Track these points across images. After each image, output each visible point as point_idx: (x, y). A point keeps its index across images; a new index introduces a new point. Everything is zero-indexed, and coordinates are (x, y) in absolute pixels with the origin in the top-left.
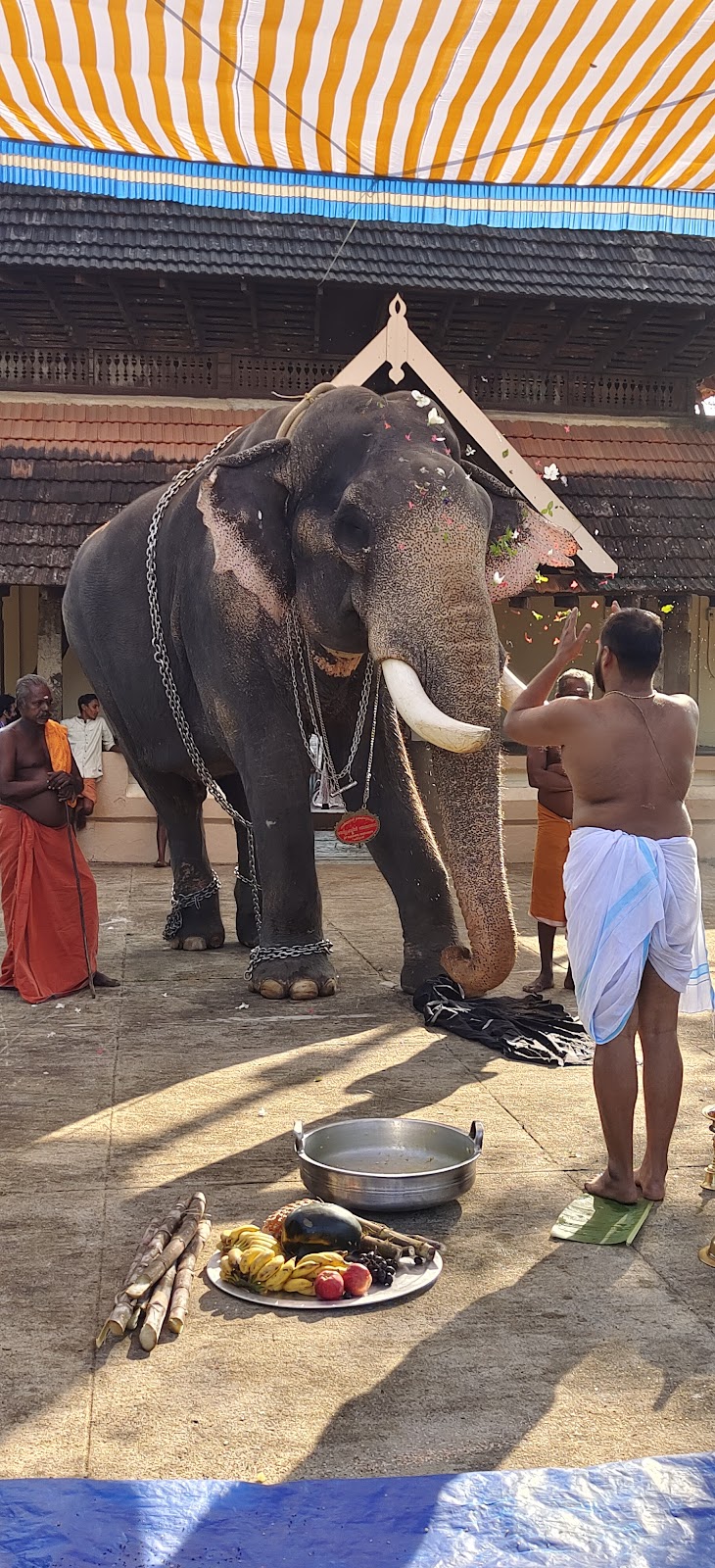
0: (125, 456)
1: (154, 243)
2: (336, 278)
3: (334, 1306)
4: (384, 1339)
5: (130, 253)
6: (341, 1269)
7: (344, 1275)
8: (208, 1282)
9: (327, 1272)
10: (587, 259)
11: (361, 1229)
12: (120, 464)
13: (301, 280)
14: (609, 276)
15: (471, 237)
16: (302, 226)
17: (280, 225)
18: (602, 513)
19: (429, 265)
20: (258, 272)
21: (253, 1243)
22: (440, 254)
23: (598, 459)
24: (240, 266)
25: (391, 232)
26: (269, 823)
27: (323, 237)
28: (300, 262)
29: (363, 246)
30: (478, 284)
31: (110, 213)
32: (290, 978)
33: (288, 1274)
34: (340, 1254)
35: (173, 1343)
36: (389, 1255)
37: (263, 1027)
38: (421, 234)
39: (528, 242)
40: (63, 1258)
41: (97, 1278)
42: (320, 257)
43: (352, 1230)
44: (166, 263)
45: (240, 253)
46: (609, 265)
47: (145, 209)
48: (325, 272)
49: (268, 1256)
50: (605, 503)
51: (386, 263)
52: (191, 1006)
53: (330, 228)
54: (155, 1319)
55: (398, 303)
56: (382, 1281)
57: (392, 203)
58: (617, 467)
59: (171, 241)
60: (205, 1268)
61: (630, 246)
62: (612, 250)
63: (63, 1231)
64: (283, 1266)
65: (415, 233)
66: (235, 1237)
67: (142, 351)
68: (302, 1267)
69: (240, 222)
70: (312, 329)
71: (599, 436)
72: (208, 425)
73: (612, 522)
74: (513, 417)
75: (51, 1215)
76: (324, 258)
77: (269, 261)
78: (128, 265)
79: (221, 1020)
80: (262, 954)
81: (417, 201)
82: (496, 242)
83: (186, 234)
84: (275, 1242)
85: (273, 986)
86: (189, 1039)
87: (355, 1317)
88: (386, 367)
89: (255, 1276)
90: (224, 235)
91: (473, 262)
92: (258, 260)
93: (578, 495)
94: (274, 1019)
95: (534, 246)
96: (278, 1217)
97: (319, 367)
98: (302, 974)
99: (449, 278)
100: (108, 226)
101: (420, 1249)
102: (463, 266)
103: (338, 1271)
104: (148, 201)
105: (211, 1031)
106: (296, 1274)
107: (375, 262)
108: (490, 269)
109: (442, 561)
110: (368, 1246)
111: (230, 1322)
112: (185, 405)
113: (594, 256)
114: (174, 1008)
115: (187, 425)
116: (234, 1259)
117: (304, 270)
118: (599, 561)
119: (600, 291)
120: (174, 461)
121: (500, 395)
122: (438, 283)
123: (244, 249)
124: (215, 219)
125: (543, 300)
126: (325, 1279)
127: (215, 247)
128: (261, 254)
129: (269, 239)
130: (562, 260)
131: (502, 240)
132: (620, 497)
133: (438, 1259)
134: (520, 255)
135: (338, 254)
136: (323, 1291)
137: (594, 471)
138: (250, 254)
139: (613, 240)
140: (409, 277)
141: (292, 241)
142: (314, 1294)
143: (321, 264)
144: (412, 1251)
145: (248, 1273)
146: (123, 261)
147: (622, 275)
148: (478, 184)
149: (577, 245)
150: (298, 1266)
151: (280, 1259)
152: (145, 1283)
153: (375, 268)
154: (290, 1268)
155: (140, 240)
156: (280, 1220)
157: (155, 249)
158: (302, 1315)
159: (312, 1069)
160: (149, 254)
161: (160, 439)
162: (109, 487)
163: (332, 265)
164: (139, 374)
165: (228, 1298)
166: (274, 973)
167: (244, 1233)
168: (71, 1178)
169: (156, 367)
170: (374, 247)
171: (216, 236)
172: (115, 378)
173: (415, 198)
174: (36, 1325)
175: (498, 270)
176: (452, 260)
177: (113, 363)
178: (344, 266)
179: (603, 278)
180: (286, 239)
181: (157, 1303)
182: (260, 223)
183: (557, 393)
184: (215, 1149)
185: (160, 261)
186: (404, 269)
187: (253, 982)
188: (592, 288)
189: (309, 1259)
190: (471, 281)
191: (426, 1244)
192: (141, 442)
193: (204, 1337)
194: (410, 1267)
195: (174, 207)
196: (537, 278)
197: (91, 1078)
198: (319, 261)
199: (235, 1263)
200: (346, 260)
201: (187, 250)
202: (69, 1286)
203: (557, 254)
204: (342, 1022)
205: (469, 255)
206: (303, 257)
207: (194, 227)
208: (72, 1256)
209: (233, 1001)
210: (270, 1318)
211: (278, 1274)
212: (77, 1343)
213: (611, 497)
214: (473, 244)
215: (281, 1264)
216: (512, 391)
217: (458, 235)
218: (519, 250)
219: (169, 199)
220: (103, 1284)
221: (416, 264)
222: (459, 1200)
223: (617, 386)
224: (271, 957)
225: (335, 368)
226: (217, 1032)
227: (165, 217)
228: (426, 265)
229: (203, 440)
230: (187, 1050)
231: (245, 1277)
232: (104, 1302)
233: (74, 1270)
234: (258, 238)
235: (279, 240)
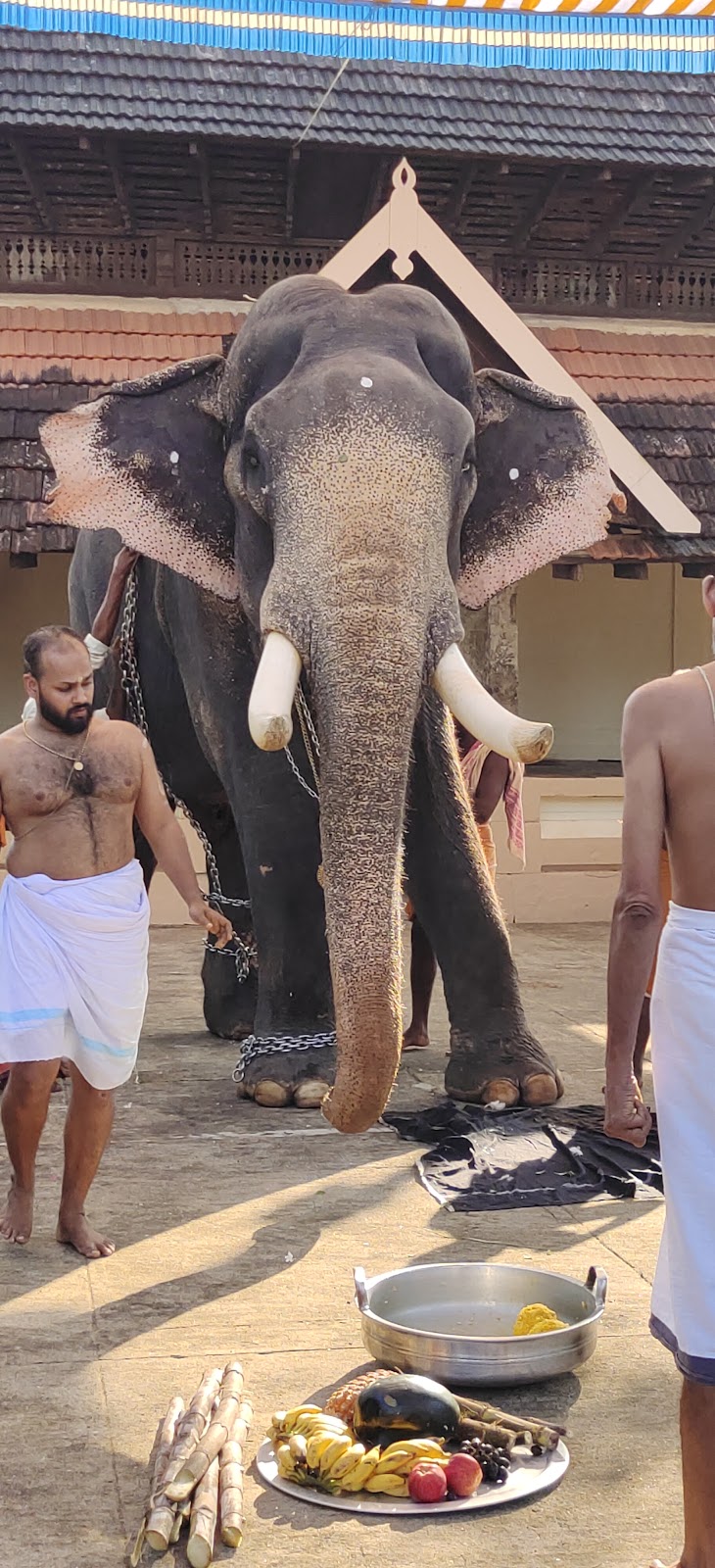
0: (33, 376)
1: (71, 90)
2: (318, 137)
3: (436, 1510)
4: (508, 1552)
5: (39, 103)
6: (440, 1461)
7: (446, 1469)
8: (262, 1480)
9: (425, 1465)
10: (653, 112)
11: (458, 1409)
12: (26, 386)
13: (270, 139)
14: (683, 135)
15: (495, 82)
16: (269, 67)
17: (240, 65)
18: (676, 452)
19: (441, 120)
20: (213, 129)
21: (318, 1428)
22: (455, 104)
23: (668, 380)
24: (187, 120)
25: (389, 75)
26: (264, 869)
27: (298, 81)
28: (268, 116)
29: (352, 94)
30: (507, 145)
31: (11, 49)
32: (294, 1079)
33: (371, 1468)
34: (436, 1441)
35: (232, 1560)
36: (499, 1441)
37: (267, 1145)
38: (430, 78)
39: (573, 88)
40: (60, 1450)
41: (112, 1477)
42: (295, 108)
43: (449, 1410)
44: (88, 116)
45: (188, 103)
46: (681, 120)
47: (59, 44)
48: (302, 128)
49: (345, 1444)
50: (679, 439)
51: (384, 116)
52: (164, 1118)
53: (307, 69)
54: (204, 1528)
55: (404, 170)
56: (493, 1476)
57: (397, 37)
58: (694, 391)
59: (94, 87)
60: (254, 1463)
61: (710, 95)
62: (685, 99)
63: (52, 1416)
64: (364, 1458)
65: (422, 76)
66: (292, 1421)
67: (53, 235)
68: (390, 1459)
69: (184, 61)
70: (284, 205)
71: (669, 348)
72: (143, 334)
73: (691, 467)
74: (554, 323)
75: (33, 1395)
76: (299, 110)
77: (227, 113)
78: (37, 119)
79: (208, 1136)
80: (258, 1045)
81: (432, 34)
82: (530, 88)
83: (114, 78)
84: (346, 1428)
85: (273, 1089)
86: (170, 1161)
87: (464, 1524)
88: (389, 256)
89: (327, 1472)
90: (166, 79)
91: (501, 114)
92: (211, 112)
93: (643, 427)
94: (279, 1133)
95: (580, 93)
96: (345, 1395)
97: (292, 257)
98: (311, 1073)
99: (468, 137)
100: (8, 66)
101: (540, 1434)
102: (486, 121)
103: (437, 1464)
104: (61, 33)
105: (197, 1149)
106: (381, 1469)
107: (369, 115)
108: (522, 125)
109: (346, 500)
110: (470, 1433)
111: (301, 1533)
112: (112, 308)
113: (662, 108)
114: (141, 1120)
115: (115, 333)
116: (299, 1449)
117: (274, 126)
118: (674, 515)
119: (671, 155)
120: (99, 383)
121: (535, 292)
122: (455, 144)
123: (193, 98)
124: (153, 58)
125: (596, 166)
126: (422, 1475)
127: (153, 95)
128: (216, 105)
129: (226, 84)
130: (619, 113)
131: (537, 85)
132: (700, 430)
133: (562, 1448)
134: (562, 106)
135: (321, 106)
136: (420, 1491)
137: (664, 396)
138: (202, 104)
139: (686, 86)
140: (415, 135)
141: (257, 86)
142: (407, 1494)
143: (297, 118)
144: (528, 1437)
145: (318, 1468)
146: (30, 113)
147: (701, 134)
148: (511, 12)
149: (638, 93)
150: (384, 1458)
151: (360, 1448)
152: (186, 1482)
153: (368, 123)
154: (374, 1460)
155: (52, 84)
156: (349, 1398)
157: (73, 97)
158: (395, 1521)
159: (345, 1201)
160: (64, 104)
161: (80, 353)
162: (12, 418)
163: (311, 120)
164: (49, 265)
165: (292, 1501)
166: (273, 1071)
167: (304, 1416)
168: (50, 1346)
169: (73, 255)
170: (367, 95)
171: (155, 79)
172: (17, 270)
173: (428, 30)
174: (43, 1537)
175: (533, 127)
176: (472, 113)
177: (14, 251)
178: (327, 121)
179: (675, 138)
180: (249, 85)
181: (205, 1508)
182: (214, 63)
183: (611, 291)
184: (235, 1307)
185: (80, 113)
186: (409, 125)
187: (246, 1084)
188: (660, 151)
189: (399, 1449)
190: (498, 141)
191: (546, 1429)
192: (54, 356)
193: (271, 1552)
194: (526, 1459)
195: (97, 40)
196: (585, 138)
197: (49, 1213)
198: (294, 113)
199: (299, 1454)
200: (329, 112)
201: (115, 98)
202: (76, 1487)
203: (612, 105)
204: (371, 1137)
205: (494, 107)
206: (273, 108)
207: (124, 68)
208: (73, 1447)
209: (219, 1111)
210: (352, 1525)
211: (359, 1468)
212: (103, 1560)
213: (687, 430)
214: (500, 92)
215: (361, 1455)
216: (551, 287)
217: (479, 80)
218: (561, 100)
219: (91, 32)
220: (121, 1482)
221: (423, 119)
222: (574, 1371)
223: (692, 281)
224: (270, 1050)
225: (314, 257)
226: (205, 1153)
227: (85, 54)
228: (437, 120)
229: (137, 355)
230: (169, 1175)
231: (314, 1473)
232: (128, 1507)
233: (79, 1468)
234: (211, 83)
235: (239, 85)
